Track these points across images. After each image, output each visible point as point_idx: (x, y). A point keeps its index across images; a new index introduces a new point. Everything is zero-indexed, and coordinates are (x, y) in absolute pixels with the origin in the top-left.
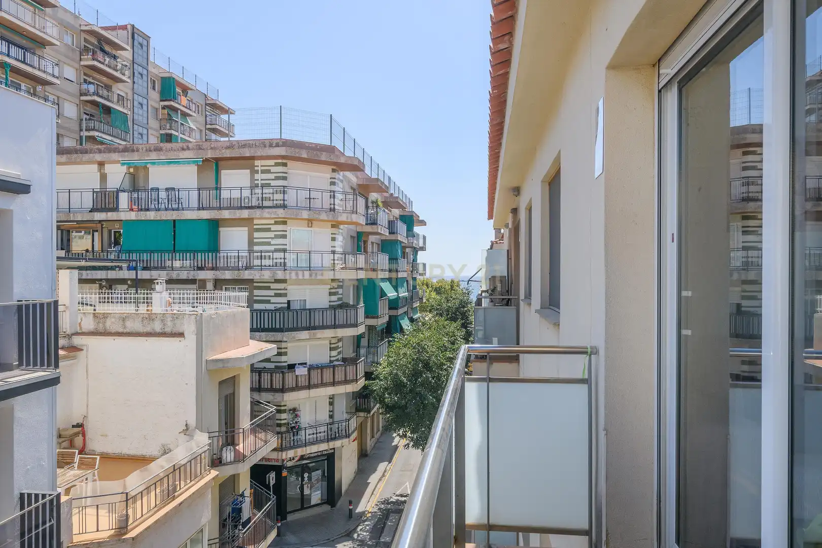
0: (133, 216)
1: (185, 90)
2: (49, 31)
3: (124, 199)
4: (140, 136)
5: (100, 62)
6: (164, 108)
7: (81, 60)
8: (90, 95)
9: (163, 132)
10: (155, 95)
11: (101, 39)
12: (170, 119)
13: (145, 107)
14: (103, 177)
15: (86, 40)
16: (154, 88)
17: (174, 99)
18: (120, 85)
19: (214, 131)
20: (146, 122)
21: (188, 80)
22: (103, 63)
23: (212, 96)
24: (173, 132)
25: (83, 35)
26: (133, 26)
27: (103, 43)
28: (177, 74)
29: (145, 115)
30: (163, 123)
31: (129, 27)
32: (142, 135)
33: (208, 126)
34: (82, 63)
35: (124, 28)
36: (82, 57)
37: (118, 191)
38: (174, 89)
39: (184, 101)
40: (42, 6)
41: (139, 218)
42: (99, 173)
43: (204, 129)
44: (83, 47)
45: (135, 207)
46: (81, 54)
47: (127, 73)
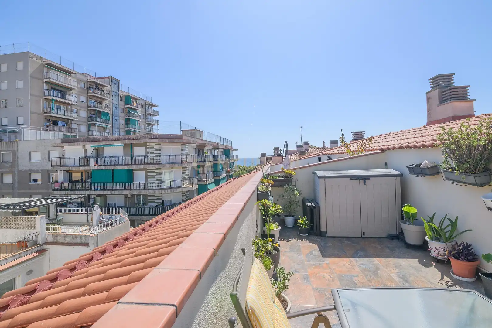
0: (96, 168)
1: (136, 100)
2: (72, 84)
3: (92, 161)
4: (116, 121)
5: (96, 94)
6: (126, 108)
7: (88, 93)
8: (92, 107)
9: (126, 118)
10: (122, 103)
11: (97, 84)
12: (128, 112)
13: (118, 109)
14: (85, 151)
15: (90, 85)
16: (122, 101)
17: (130, 104)
18: (106, 101)
19: (150, 115)
20: (118, 114)
21: (138, 96)
22: (97, 94)
23: (148, 100)
24: (130, 117)
25: (89, 83)
26: (112, 77)
27: (98, 85)
28: (132, 93)
29: (118, 111)
30: (126, 114)
31: (110, 77)
32: (116, 120)
33: (147, 113)
34: (89, 94)
35: (108, 77)
36: (88, 92)
37: (89, 158)
38: (130, 100)
39: (135, 104)
40: (69, 74)
41: (98, 169)
42: (83, 149)
43: (145, 114)
44: (89, 87)
45: (96, 164)
46: (88, 91)
47: (109, 96)
